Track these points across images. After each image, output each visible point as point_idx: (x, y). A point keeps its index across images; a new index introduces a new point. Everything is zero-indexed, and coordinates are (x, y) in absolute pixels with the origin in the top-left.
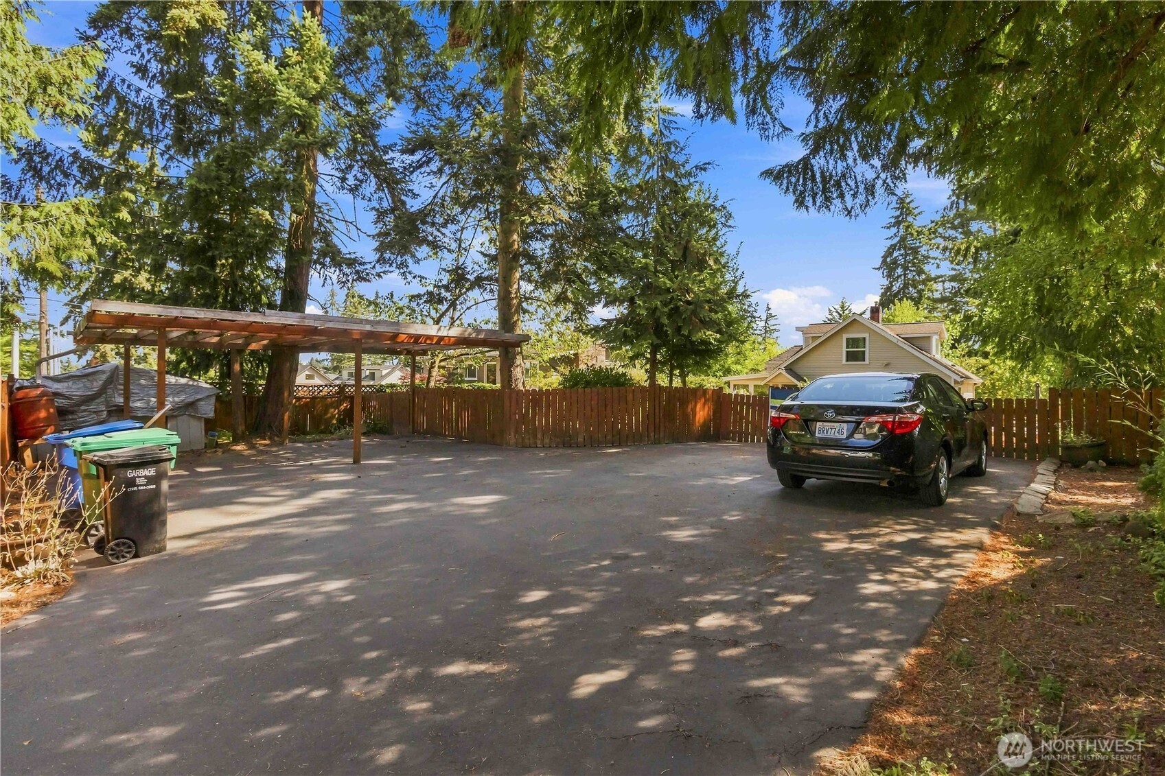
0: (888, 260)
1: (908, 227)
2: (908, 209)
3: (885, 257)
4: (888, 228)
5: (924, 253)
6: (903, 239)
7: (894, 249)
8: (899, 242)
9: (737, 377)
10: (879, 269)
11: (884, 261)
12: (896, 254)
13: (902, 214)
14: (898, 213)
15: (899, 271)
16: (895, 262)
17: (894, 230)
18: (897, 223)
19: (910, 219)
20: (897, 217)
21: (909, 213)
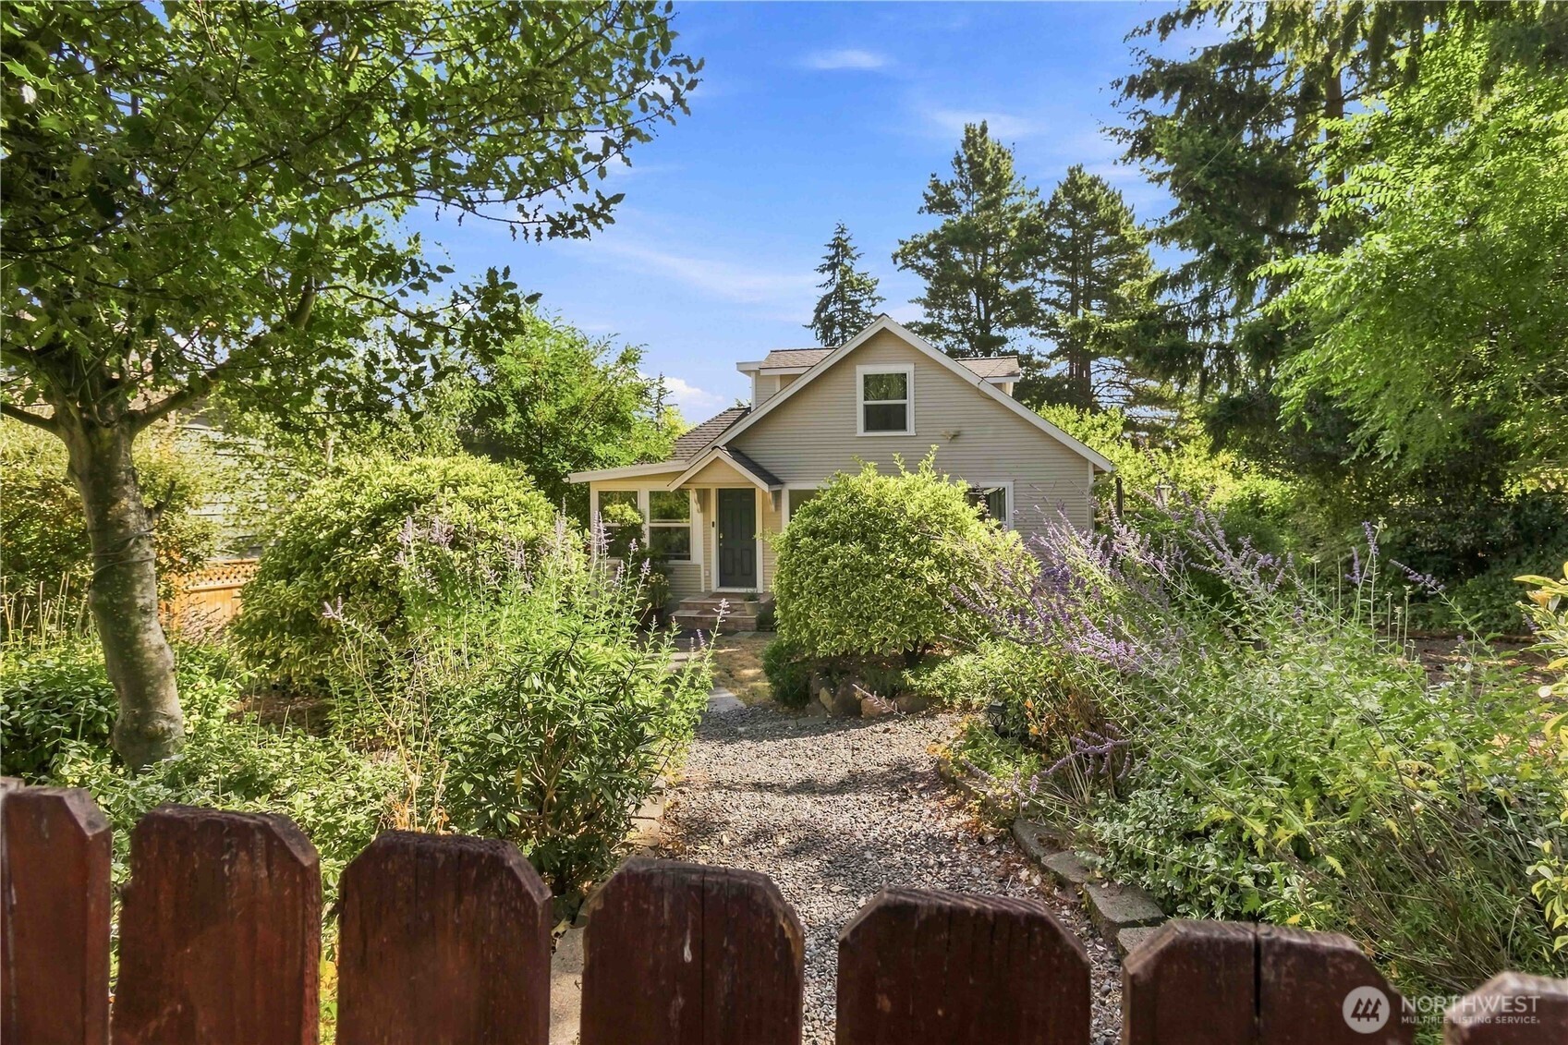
0: (823, 315)
1: (846, 272)
2: (845, 248)
3: (819, 311)
4: (823, 271)
5: (865, 310)
6: (840, 288)
7: (829, 302)
8: (835, 292)
9: (611, 473)
10: (812, 327)
11: (818, 317)
12: (831, 309)
13: (837, 254)
14: (833, 252)
15: (837, 331)
16: (831, 318)
17: (828, 275)
18: (833, 267)
19: (847, 262)
20: (831, 258)
21: (846, 253)
